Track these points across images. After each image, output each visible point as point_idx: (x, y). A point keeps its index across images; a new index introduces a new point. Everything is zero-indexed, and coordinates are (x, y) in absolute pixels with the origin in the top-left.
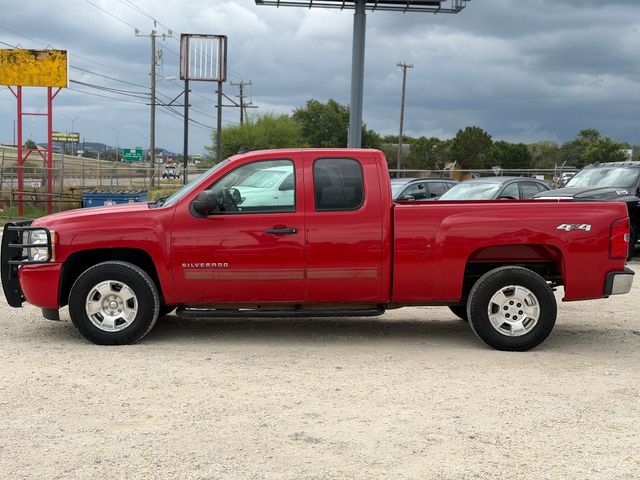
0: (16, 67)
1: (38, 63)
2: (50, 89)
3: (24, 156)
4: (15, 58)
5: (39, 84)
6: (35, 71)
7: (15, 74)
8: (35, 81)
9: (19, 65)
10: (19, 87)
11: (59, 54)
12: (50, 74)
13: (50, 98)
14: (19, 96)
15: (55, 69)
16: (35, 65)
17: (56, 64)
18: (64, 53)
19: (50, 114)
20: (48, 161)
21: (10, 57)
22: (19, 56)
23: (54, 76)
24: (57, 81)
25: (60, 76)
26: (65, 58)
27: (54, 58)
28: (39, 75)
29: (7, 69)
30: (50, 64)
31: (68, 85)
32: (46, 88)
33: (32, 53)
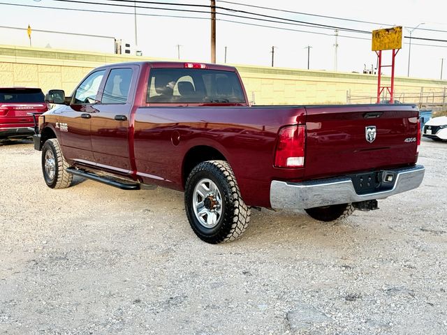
0: (379, 40)
1: (390, 36)
2: (394, 50)
3: (381, 89)
4: (379, 35)
5: (389, 48)
6: (387, 41)
7: (379, 44)
8: (387, 46)
9: (380, 38)
10: (381, 51)
11: (399, 29)
12: (394, 42)
13: (394, 55)
14: (380, 56)
15: (396, 39)
16: (388, 38)
17: (397, 35)
18: (401, 28)
19: (393, 66)
20: (391, 93)
21: (376, 34)
22: (380, 33)
23: (396, 43)
24: (398, 45)
25: (398, 42)
26: (401, 31)
27: (396, 32)
28: (389, 43)
29: (375, 41)
30: (394, 36)
31: (402, 47)
32: (392, 50)
33: (387, 30)
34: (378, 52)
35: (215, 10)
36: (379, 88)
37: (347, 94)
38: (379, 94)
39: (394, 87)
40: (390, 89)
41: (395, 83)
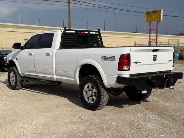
0: (149, 16)
1: (155, 15)
2: (157, 21)
3: (151, 40)
4: (149, 14)
6: (154, 17)
7: (149, 18)
8: (154, 19)
9: (150, 15)
10: (150, 22)
11: (160, 11)
12: (157, 17)
13: (157, 24)
14: (150, 24)
15: (158, 15)
17: (159, 14)
18: (161, 10)
19: (157, 29)
20: (156, 43)
21: (148, 13)
22: (150, 13)
23: (158, 18)
24: (159, 19)
25: (159, 17)
26: (161, 12)
27: (158, 12)
28: (155, 18)
29: (148, 17)
30: (157, 14)
31: (162, 20)
32: (156, 21)
33: (154, 12)
34: (149, 22)
36: (150, 40)
37: (134, 43)
38: (150, 43)
39: (158, 40)
40: (156, 41)
41: (158, 38)
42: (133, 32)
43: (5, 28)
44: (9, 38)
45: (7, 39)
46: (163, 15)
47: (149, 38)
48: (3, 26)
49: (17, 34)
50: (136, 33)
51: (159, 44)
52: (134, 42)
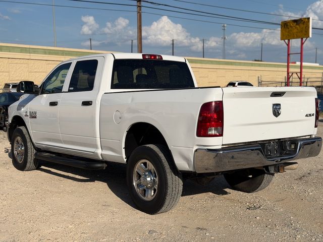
0: (287, 30)
1: (298, 26)
2: (302, 39)
3: (290, 74)
4: (287, 25)
5: (297, 37)
6: (295, 31)
7: (287, 33)
8: (295, 35)
9: (289, 28)
10: (289, 40)
11: (307, 20)
12: (302, 31)
13: (302, 44)
14: (288, 45)
15: (304, 28)
16: (296, 28)
17: (305, 25)
18: (309, 19)
19: (301, 53)
20: (300, 78)
21: (285, 25)
22: (289, 24)
23: (304, 32)
24: (305, 35)
25: (306, 32)
26: (309, 21)
27: (304, 22)
28: (297, 32)
29: (284, 31)
30: (302, 25)
31: (310, 36)
32: (300, 39)
33: (295, 21)
34: (287, 41)
35: (140, 4)
36: (288, 73)
37: (258, 79)
38: (288, 78)
39: (303, 73)
40: (299, 74)
41: (304, 70)
42: (256, 61)
43: (29, 54)
44: (35, 70)
45: (32, 73)
46: (313, 28)
47: (286, 70)
48: (26, 51)
49: (49, 64)
50: (261, 61)
51: (306, 80)
52: (258, 77)
